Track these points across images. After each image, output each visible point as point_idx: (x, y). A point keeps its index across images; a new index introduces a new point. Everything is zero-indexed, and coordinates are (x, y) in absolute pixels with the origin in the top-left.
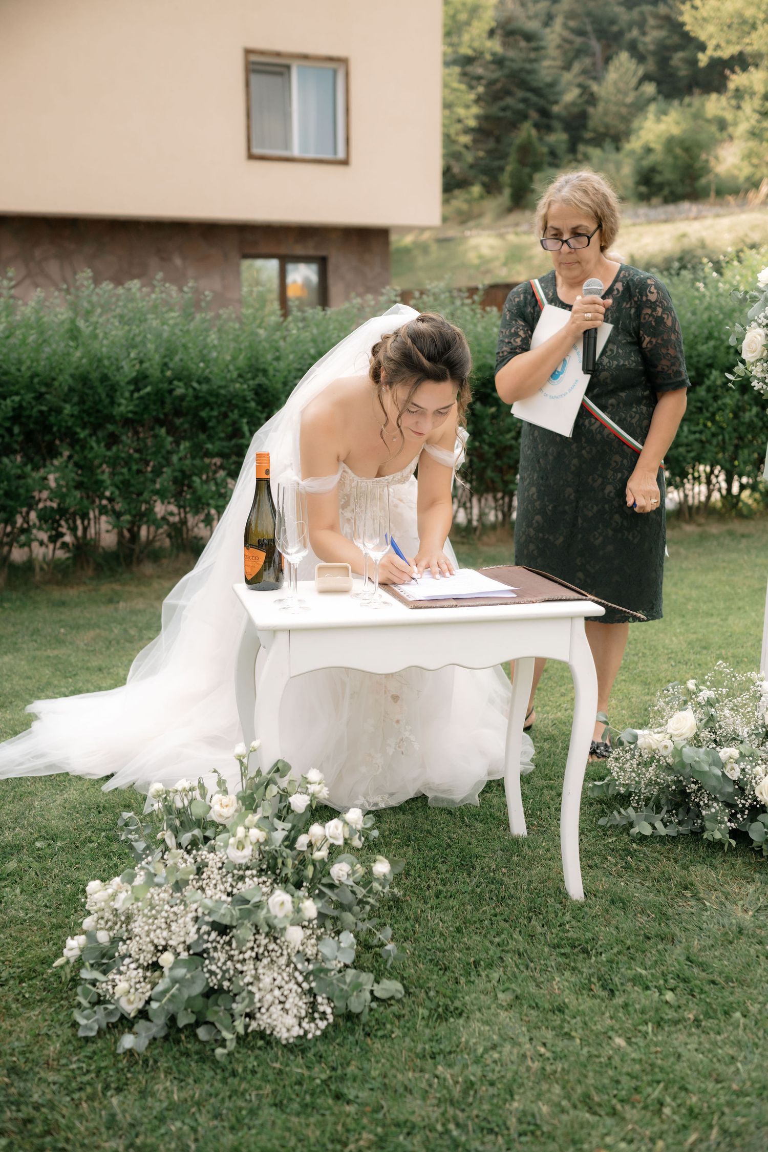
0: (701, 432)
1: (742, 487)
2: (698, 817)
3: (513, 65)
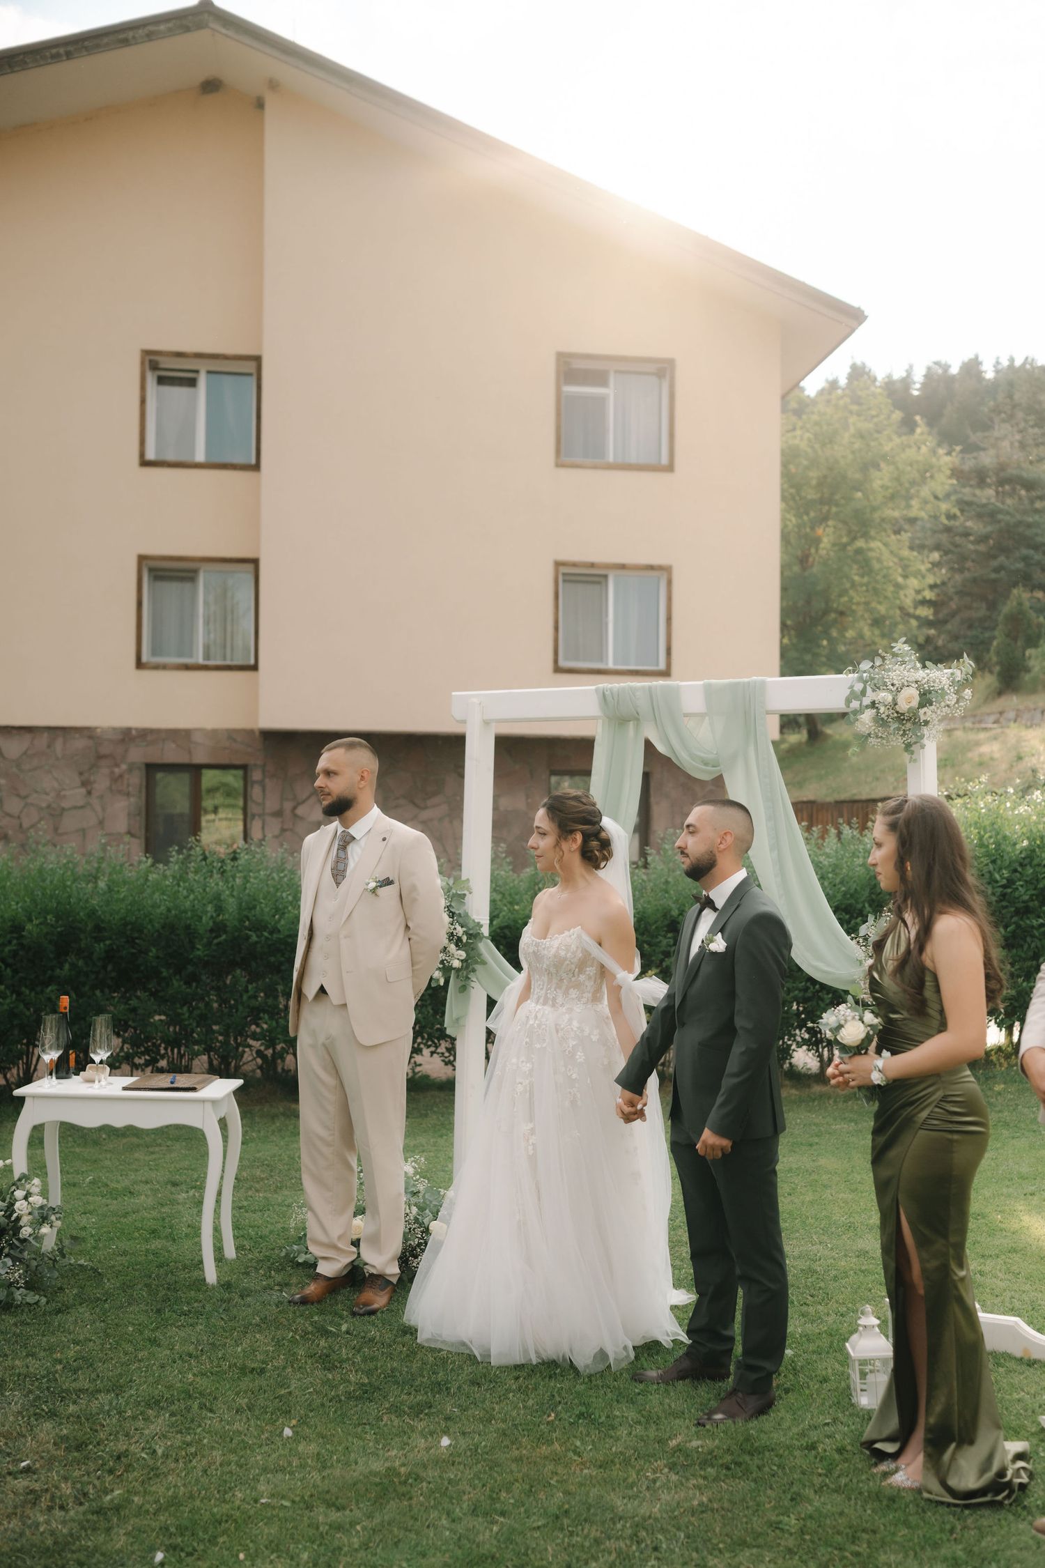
3: (1008, 518)
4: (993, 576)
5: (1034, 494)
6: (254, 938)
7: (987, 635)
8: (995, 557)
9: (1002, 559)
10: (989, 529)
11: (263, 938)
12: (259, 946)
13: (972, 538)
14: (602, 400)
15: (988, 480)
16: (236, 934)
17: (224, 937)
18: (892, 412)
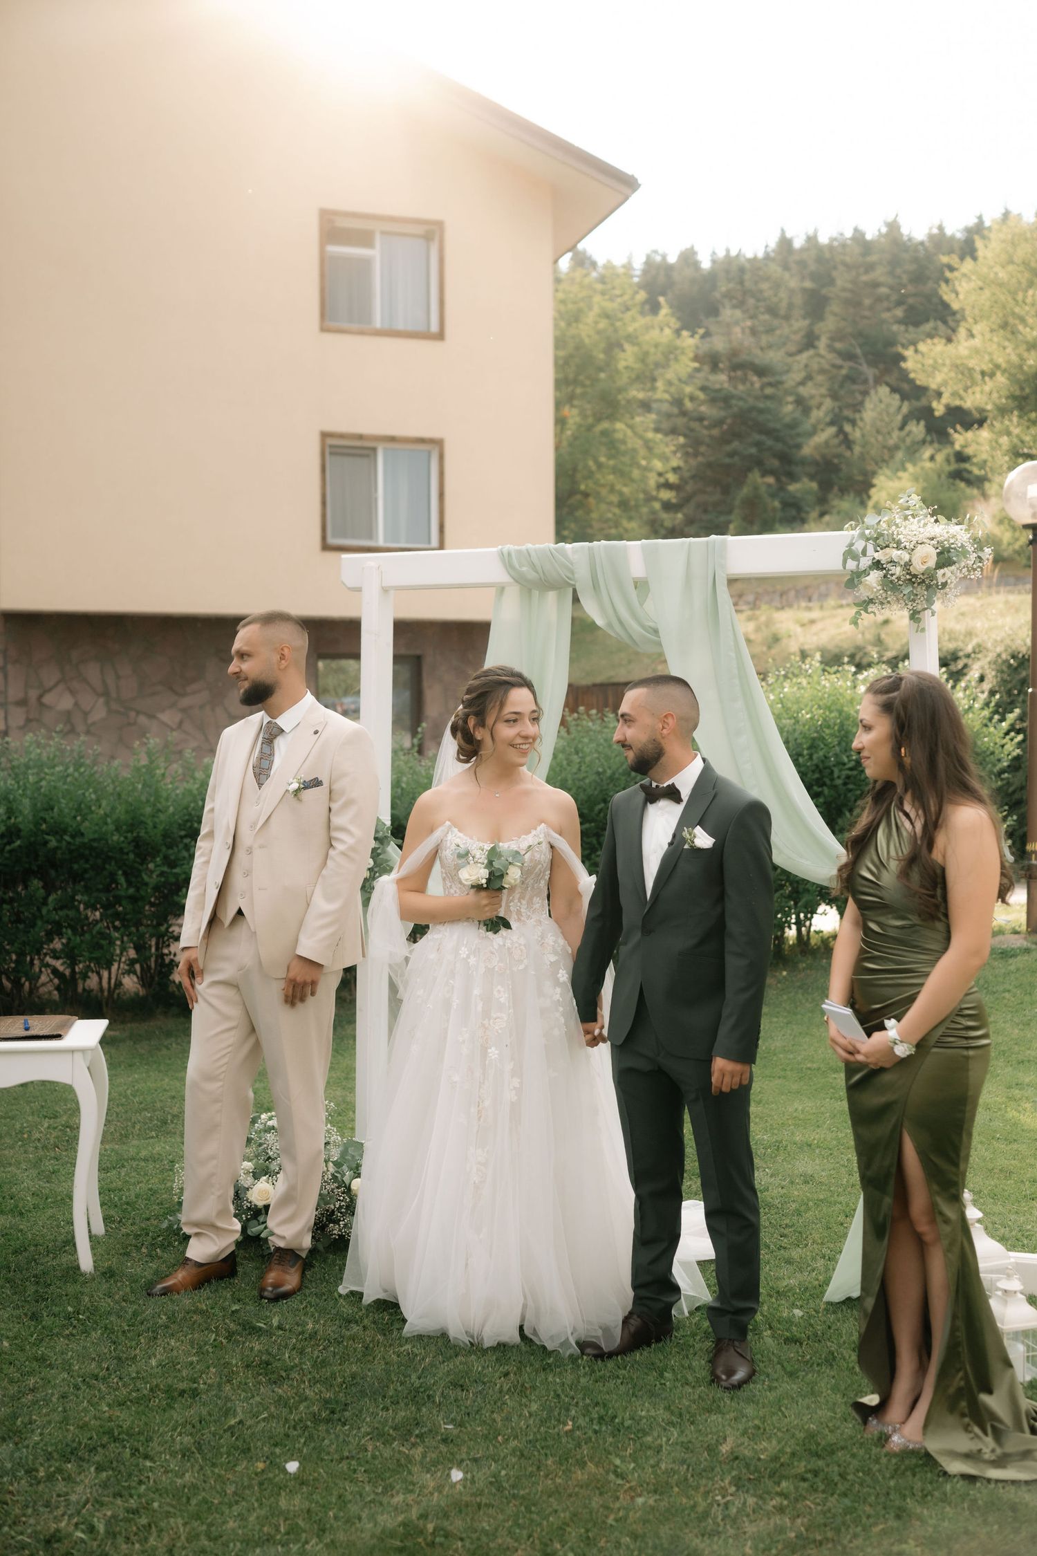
3: (741, 403)
4: (727, 460)
5: (765, 380)
6: (53, 843)
7: (722, 519)
8: (728, 442)
9: (735, 444)
10: (722, 413)
11: (64, 843)
12: (59, 852)
13: (706, 423)
14: (366, 263)
15: (721, 365)
16: (32, 839)
17: (18, 843)
18: (637, 293)
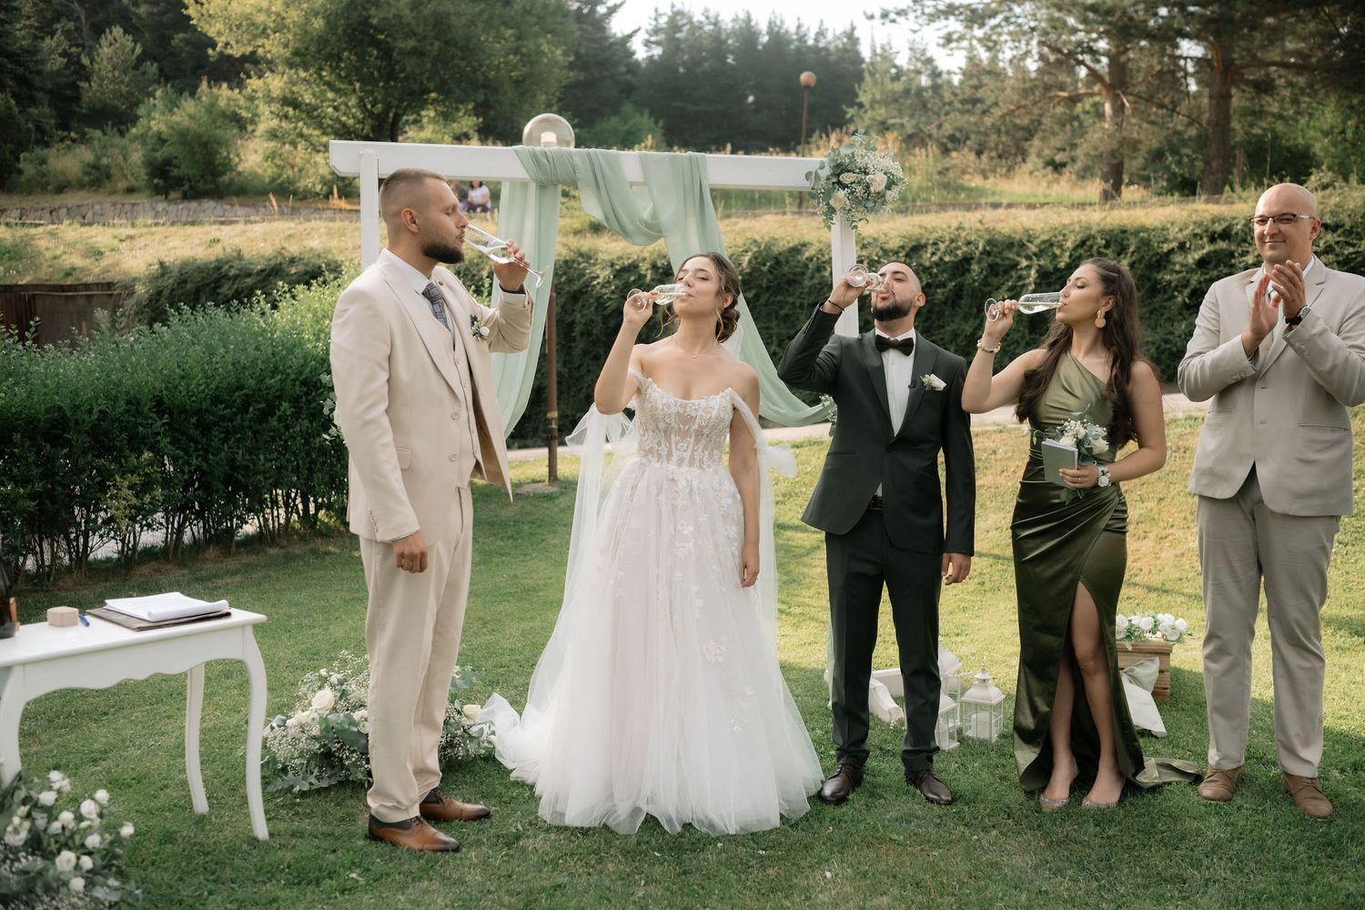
0: (276, 460)
1: (318, 508)
2: (342, 769)
